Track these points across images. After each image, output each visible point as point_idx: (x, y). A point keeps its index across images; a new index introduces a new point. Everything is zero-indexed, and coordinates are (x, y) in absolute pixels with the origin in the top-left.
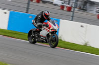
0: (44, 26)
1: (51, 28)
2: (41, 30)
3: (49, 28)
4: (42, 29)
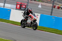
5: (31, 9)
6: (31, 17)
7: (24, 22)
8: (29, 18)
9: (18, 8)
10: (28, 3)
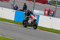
0: (29, 17)
2: (28, 20)
3: (32, 19)
8: (30, 18)
9: (46, 14)
10: (56, 9)
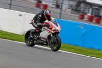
1: (53, 29)
4: (42, 29)
5: (50, 13)
6: (48, 26)
7: (33, 36)
